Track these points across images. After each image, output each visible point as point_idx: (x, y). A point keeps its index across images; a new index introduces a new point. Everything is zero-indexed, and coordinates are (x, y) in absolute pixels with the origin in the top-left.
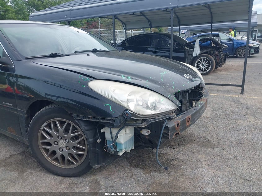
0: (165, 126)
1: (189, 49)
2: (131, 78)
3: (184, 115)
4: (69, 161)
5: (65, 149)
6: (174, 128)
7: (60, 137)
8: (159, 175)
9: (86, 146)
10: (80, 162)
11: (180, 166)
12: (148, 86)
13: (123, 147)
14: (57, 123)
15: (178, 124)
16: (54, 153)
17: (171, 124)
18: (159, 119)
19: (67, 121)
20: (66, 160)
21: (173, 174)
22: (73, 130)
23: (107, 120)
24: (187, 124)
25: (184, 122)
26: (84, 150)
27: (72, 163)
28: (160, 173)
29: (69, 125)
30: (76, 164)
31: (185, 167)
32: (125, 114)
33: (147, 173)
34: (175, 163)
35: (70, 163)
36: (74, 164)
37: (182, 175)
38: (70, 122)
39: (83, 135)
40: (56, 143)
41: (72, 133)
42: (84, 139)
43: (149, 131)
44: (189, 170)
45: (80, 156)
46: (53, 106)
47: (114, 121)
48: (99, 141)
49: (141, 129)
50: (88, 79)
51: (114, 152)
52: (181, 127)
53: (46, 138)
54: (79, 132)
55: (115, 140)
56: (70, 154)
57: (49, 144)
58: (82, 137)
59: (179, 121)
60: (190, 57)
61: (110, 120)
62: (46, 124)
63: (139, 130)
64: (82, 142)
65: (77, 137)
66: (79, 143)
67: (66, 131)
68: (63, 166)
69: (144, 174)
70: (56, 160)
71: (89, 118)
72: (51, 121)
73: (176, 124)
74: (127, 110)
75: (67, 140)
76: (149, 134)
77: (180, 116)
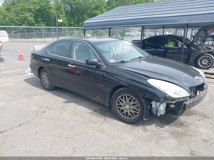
0: (184, 104)
1: (194, 49)
2: (168, 79)
3: (194, 99)
4: (130, 115)
5: (128, 110)
6: (188, 105)
7: (126, 103)
8: (177, 128)
9: (139, 109)
10: (135, 117)
11: (188, 125)
12: (176, 83)
13: (161, 112)
14: (126, 96)
15: (190, 104)
16: (123, 111)
17: (187, 103)
18: (181, 100)
19: (131, 96)
20: (128, 115)
21: (184, 128)
22: (133, 101)
23: (156, 98)
24: (195, 104)
25: (193, 103)
26: (138, 111)
27: (131, 117)
28: (177, 127)
29: (132, 98)
30: (133, 118)
31: (191, 126)
32: (165, 96)
33: (170, 127)
34: (185, 124)
35: (130, 116)
36: (132, 117)
37: (190, 130)
38: (132, 97)
39: (138, 103)
40: (124, 106)
41: (133, 102)
42: (138, 106)
43: (174, 105)
44: (194, 128)
45: (136, 114)
46: (125, 88)
47: (160, 99)
48: (149, 107)
49: (170, 104)
50: (147, 78)
51: (156, 113)
52: (192, 105)
53: (119, 103)
54: (136, 102)
55: (158, 108)
56: (131, 112)
57: (121, 106)
58: (137, 105)
59: (191, 102)
60: (195, 55)
61: (158, 98)
62: (120, 96)
63: (169, 104)
64: (137, 107)
65: (135, 105)
66: (136, 107)
67: (130, 101)
68: (126, 118)
69: (169, 127)
70: (123, 114)
71: (147, 96)
72: (123, 95)
73: (189, 103)
74: (166, 94)
75: (130, 105)
76: (174, 107)
77: (191, 100)
